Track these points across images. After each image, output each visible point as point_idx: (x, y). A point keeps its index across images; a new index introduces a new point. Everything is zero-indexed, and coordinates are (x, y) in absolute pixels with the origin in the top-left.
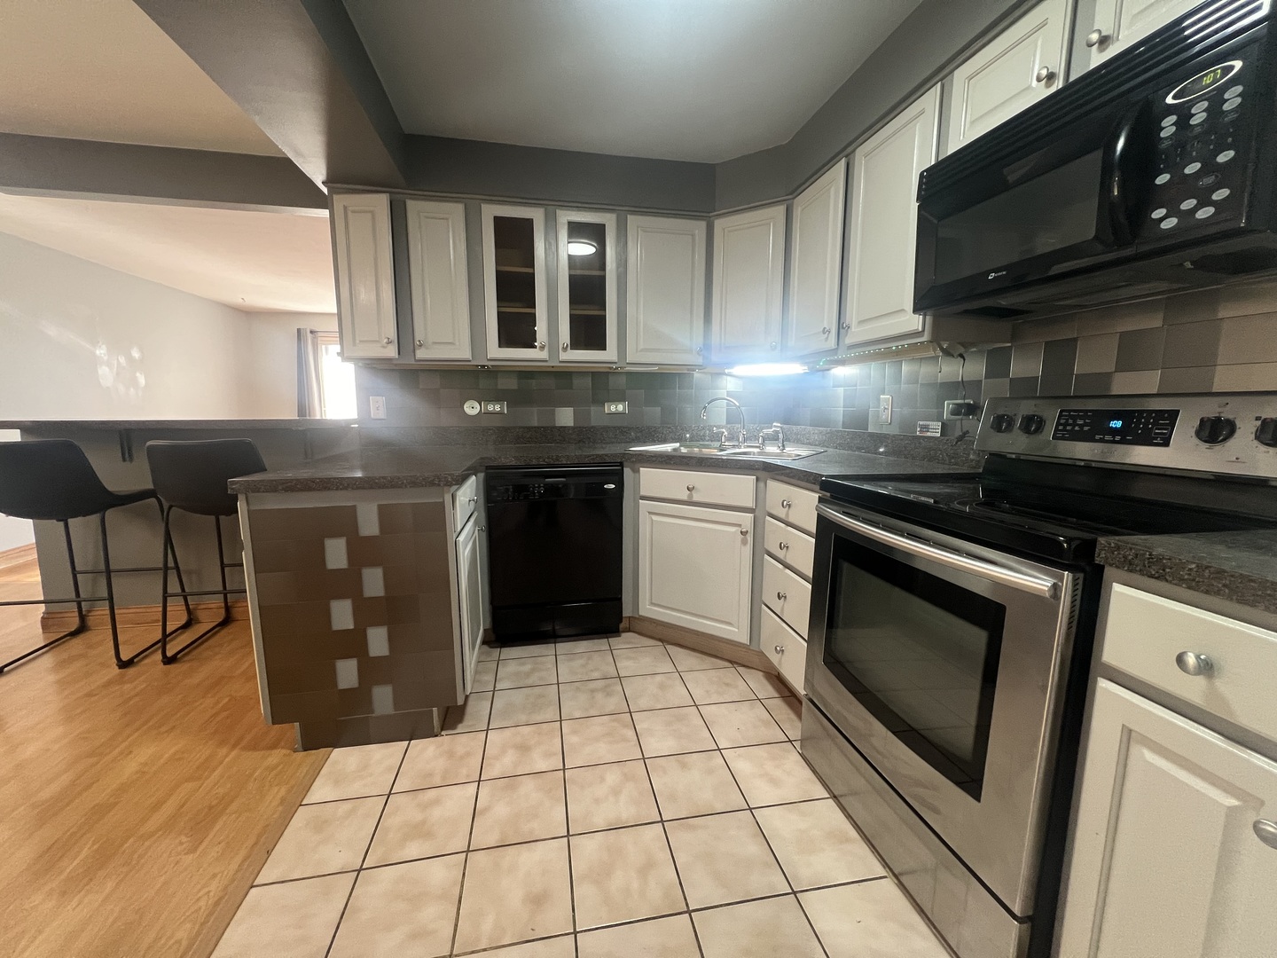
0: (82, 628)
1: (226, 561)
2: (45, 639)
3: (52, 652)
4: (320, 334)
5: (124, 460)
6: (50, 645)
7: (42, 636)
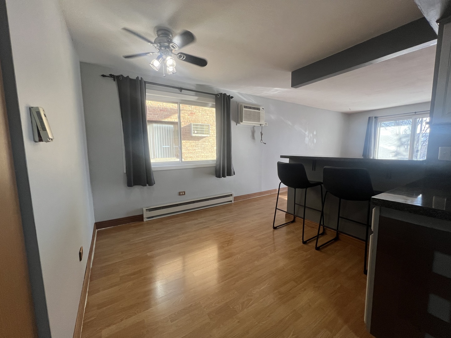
0: (293, 221)
1: (340, 215)
2: (286, 221)
3: (287, 226)
4: (379, 118)
5: (313, 170)
6: (287, 224)
7: (285, 220)
